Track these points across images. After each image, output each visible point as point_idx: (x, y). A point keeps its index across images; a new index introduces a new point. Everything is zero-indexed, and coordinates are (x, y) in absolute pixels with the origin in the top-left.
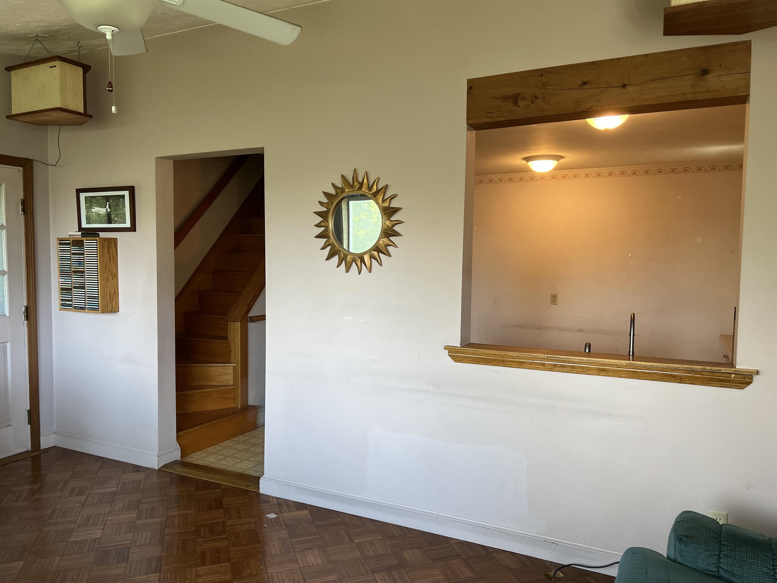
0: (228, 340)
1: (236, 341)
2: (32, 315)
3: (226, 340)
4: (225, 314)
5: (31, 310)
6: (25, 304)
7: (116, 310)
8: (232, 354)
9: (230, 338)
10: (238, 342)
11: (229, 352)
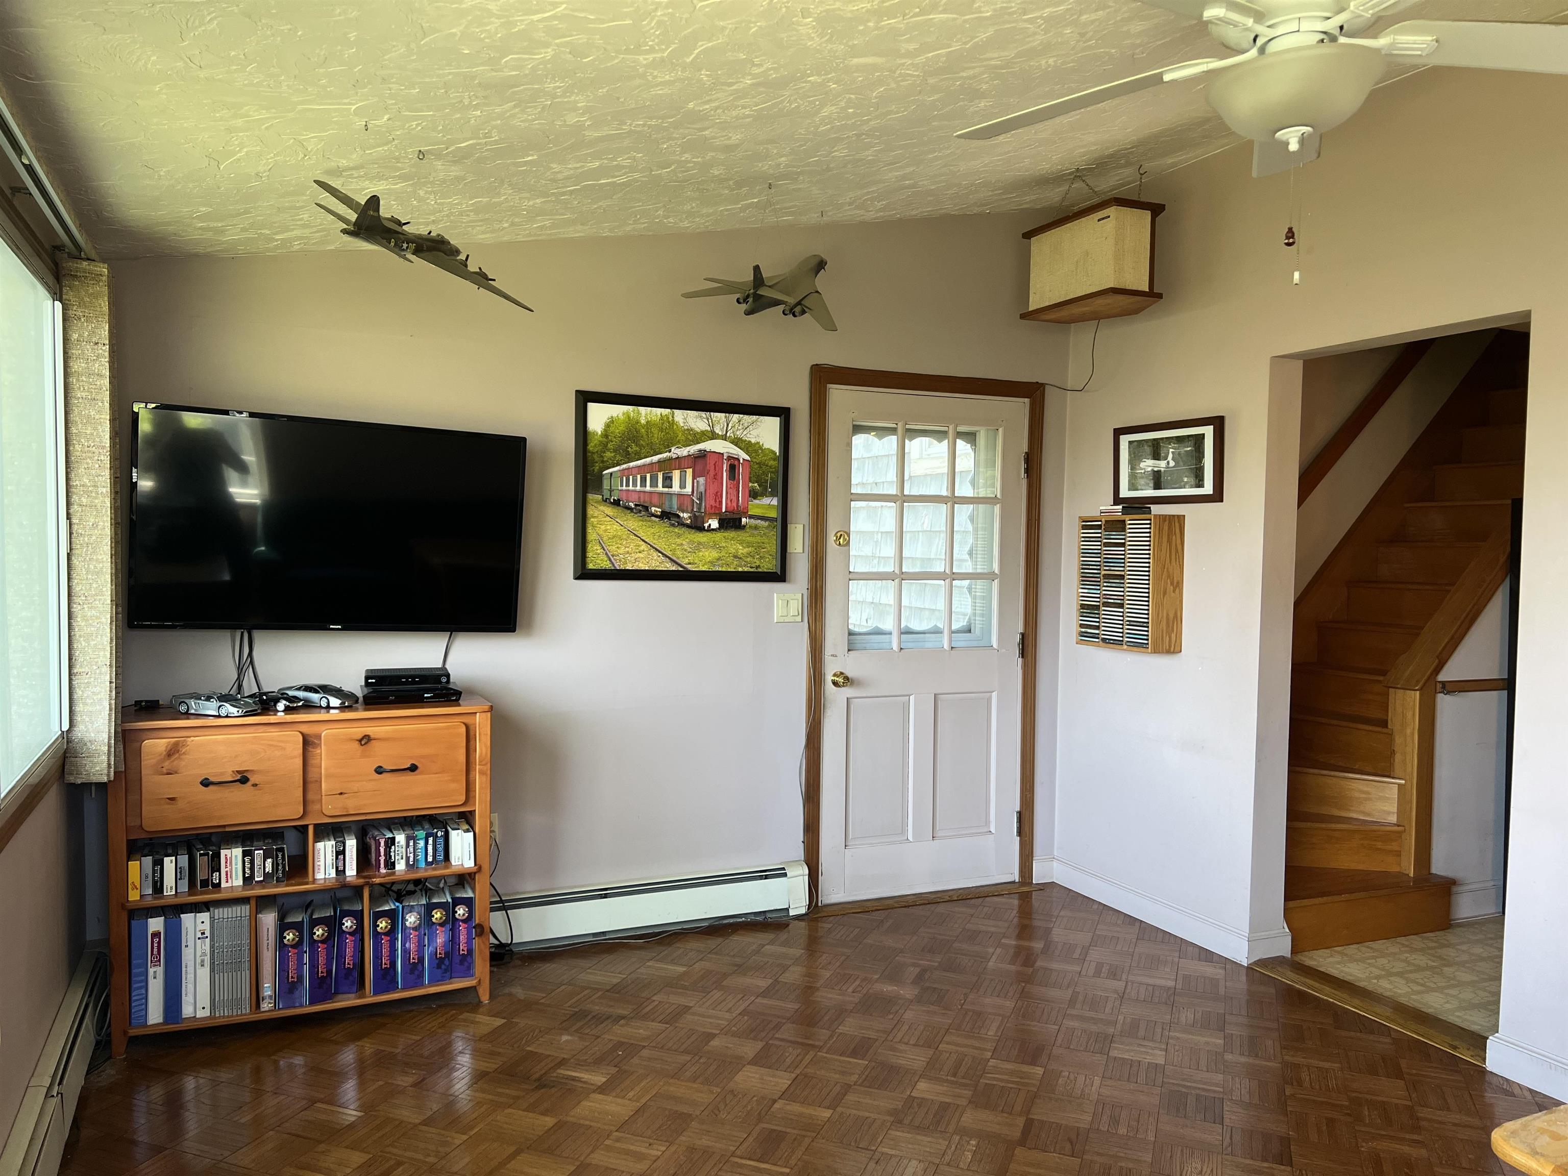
0: (1389, 727)
1: (1409, 731)
2: (1029, 649)
3: (1383, 727)
4: (1384, 673)
5: (1029, 641)
6: (1021, 630)
7: (1176, 650)
8: (1398, 757)
9: (1394, 723)
10: (1413, 734)
11: (1389, 753)
